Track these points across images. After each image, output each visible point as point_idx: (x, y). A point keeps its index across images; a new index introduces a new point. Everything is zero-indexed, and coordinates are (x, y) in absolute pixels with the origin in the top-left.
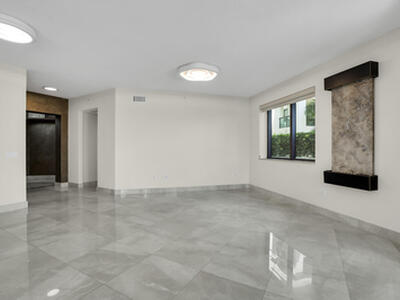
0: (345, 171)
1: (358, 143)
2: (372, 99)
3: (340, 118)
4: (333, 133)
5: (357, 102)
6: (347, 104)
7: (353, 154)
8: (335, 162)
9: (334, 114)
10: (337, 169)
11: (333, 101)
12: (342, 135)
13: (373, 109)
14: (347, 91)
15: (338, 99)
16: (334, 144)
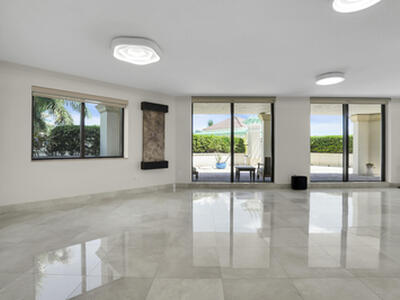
0: (152, 160)
1: (158, 145)
3: (149, 129)
5: (158, 123)
6: (153, 122)
7: (156, 150)
10: (147, 160)
14: (153, 114)
15: (148, 117)
16: (144, 145)
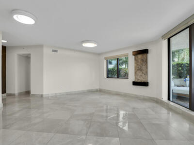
0: (139, 81)
1: (143, 73)
2: (147, 60)
3: (137, 65)
4: (135, 69)
5: (142, 60)
6: (139, 60)
7: (141, 76)
8: (136, 79)
9: (135, 63)
10: (136, 81)
11: (135, 59)
12: (138, 70)
13: (147, 62)
14: (140, 56)
15: (137, 58)
16: (135, 73)
